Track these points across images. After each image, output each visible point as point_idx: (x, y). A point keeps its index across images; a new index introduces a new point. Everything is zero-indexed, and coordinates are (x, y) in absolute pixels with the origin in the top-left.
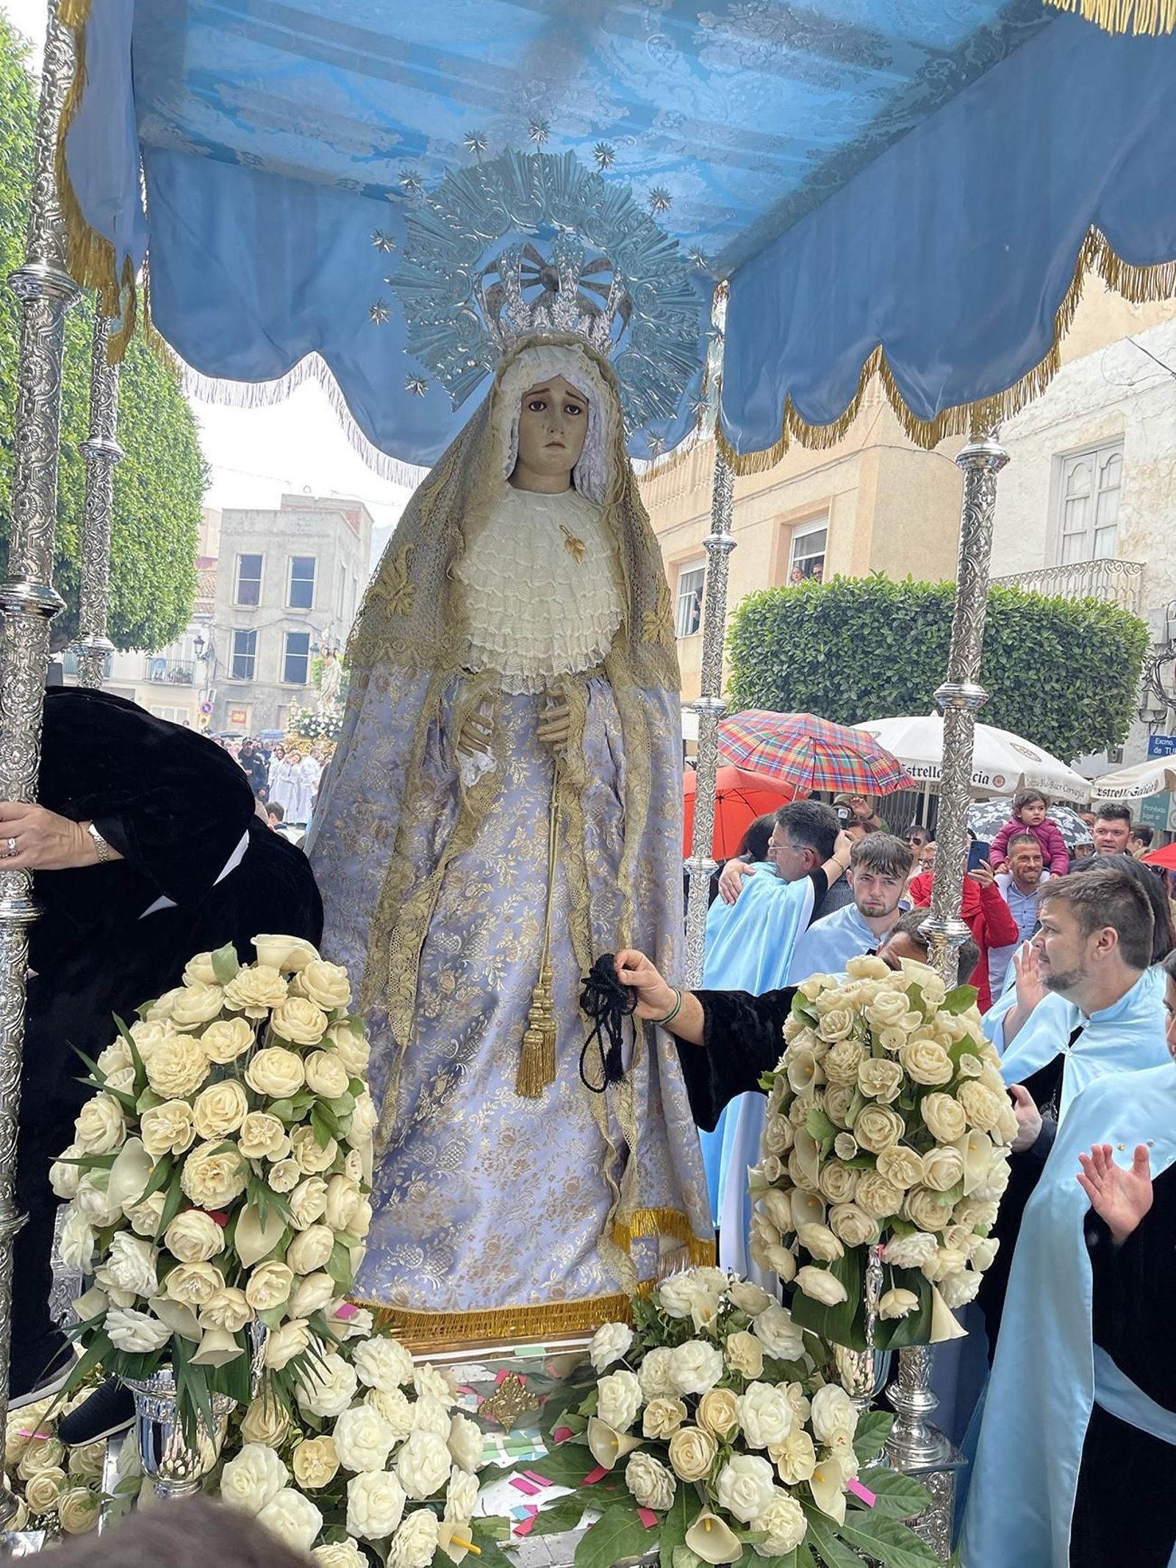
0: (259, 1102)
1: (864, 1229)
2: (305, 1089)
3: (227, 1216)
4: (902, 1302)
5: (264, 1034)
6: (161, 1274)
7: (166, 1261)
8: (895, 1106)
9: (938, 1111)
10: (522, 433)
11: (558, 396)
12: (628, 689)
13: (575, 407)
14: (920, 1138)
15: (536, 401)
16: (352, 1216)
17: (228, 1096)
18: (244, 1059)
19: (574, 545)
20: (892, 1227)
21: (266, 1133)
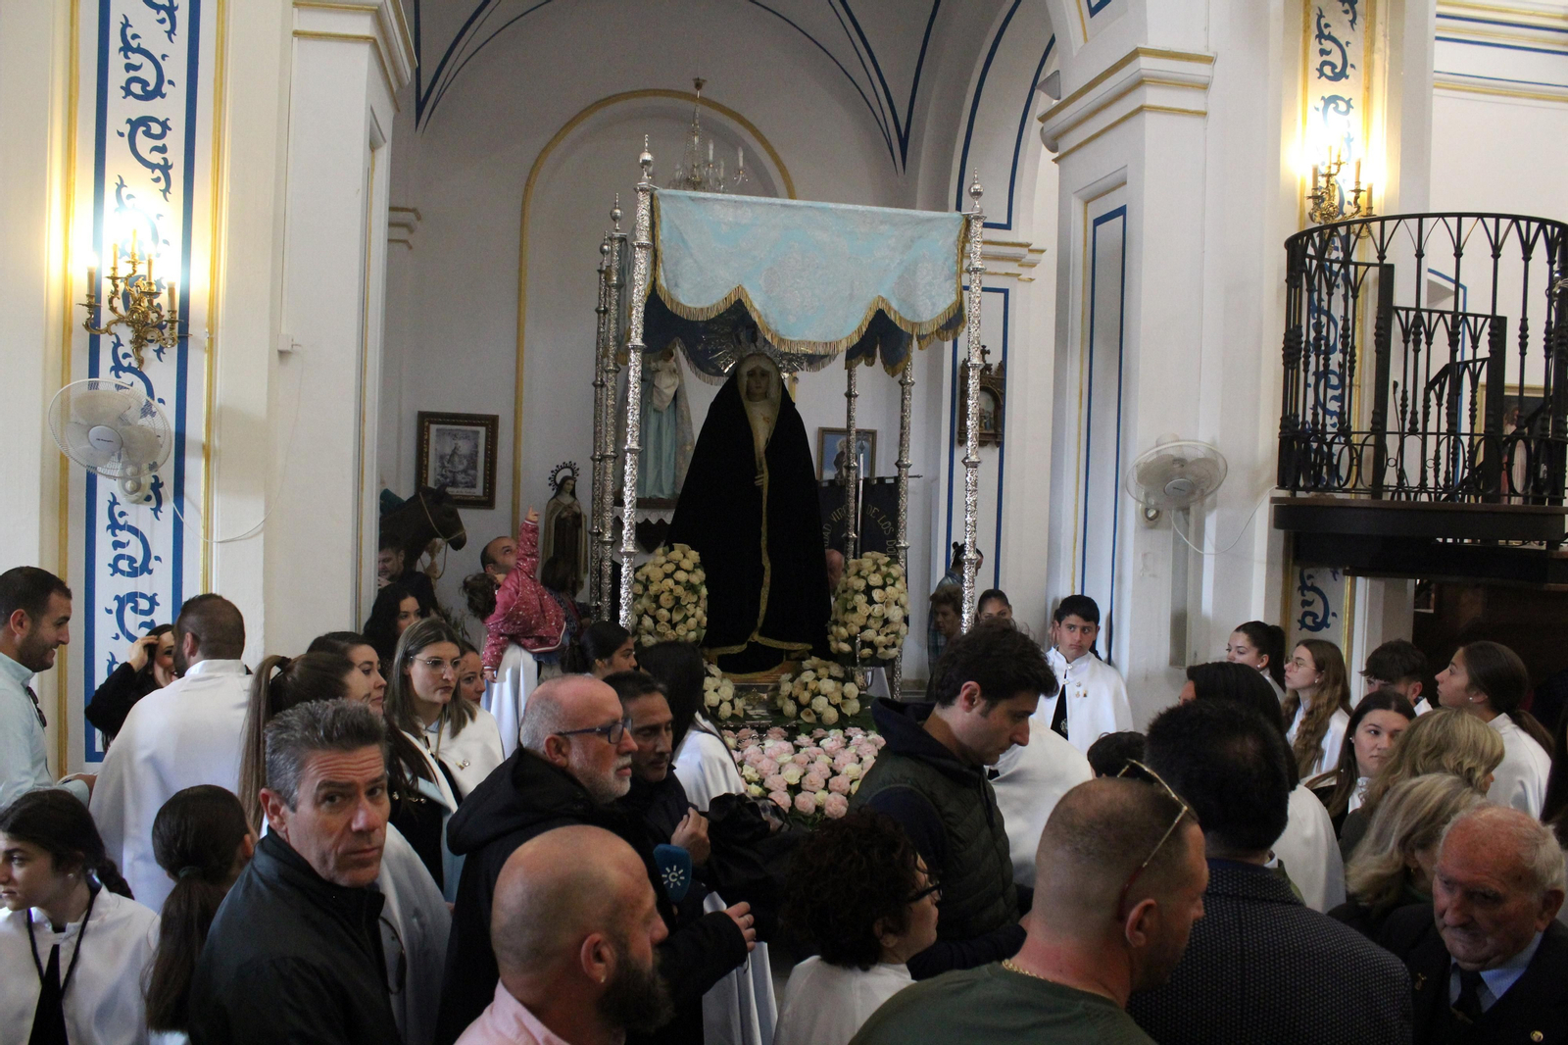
0: (677, 583)
1: (855, 629)
2: (688, 581)
3: (670, 610)
4: (867, 651)
5: (678, 568)
6: (655, 625)
7: (656, 621)
8: (863, 592)
9: (877, 595)
10: (748, 385)
11: (758, 372)
13: (765, 374)
14: (871, 601)
15: (752, 374)
16: (702, 619)
17: (670, 582)
18: (673, 573)
20: (863, 628)
21: (679, 591)
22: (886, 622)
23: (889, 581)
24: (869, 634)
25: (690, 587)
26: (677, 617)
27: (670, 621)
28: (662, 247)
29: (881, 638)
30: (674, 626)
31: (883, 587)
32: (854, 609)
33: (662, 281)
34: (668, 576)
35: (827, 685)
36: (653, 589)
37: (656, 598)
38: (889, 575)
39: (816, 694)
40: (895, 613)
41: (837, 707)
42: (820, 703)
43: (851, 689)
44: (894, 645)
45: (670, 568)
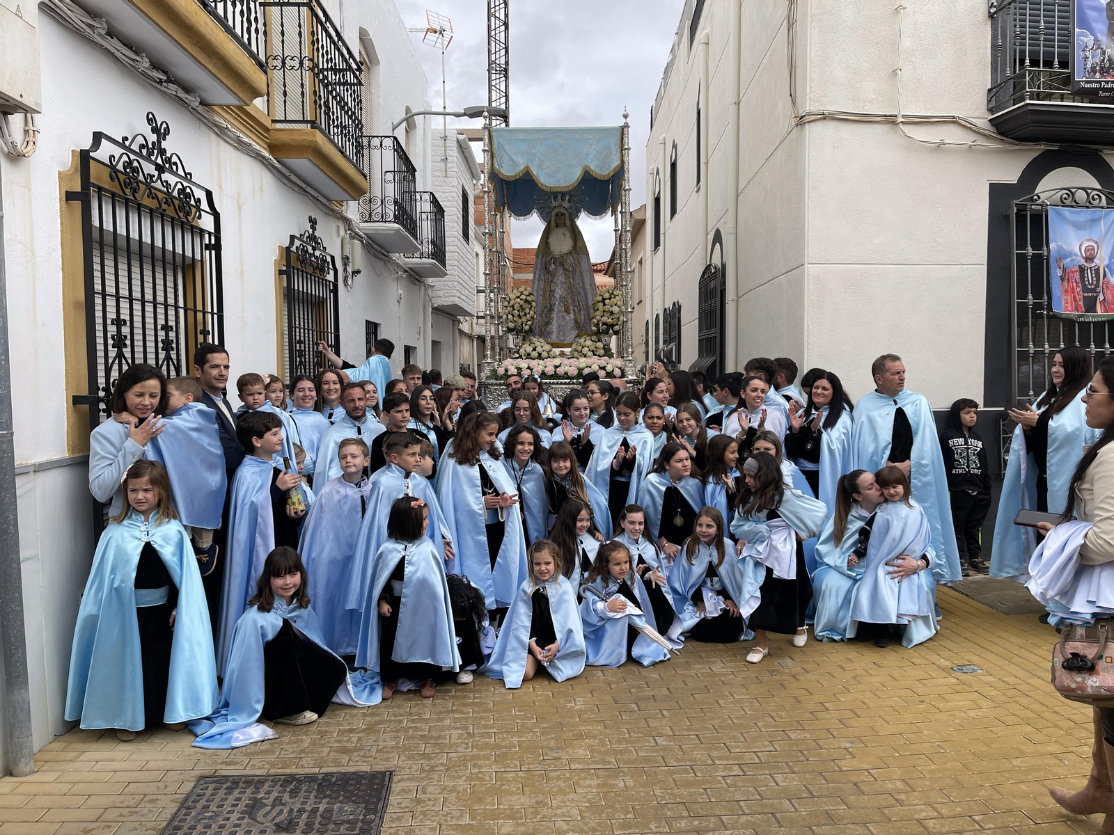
1: (599, 318)
5: (522, 294)
7: (512, 315)
9: (607, 302)
10: (556, 220)
11: (560, 214)
12: (575, 255)
13: (563, 214)
14: (604, 305)
15: (557, 215)
17: (518, 300)
19: (564, 234)
21: (522, 302)
22: (612, 313)
23: (613, 296)
24: (604, 319)
25: (526, 301)
26: (522, 314)
27: (519, 316)
28: (495, 152)
29: (610, 320)
30: (520, 318)
31: (610, 299)
32: (598, 309)
33: (496, 165)
34: (518, 297)
35: (589, 343)
36: (512, 303)
37: (513, 306)
38: (612, 294)
39: (583, 347)
40: (615, 309)
41: (593, 351)
42: (585, 350)
43: (600, 345)
44: (617, 324)
45: (518, 294)
